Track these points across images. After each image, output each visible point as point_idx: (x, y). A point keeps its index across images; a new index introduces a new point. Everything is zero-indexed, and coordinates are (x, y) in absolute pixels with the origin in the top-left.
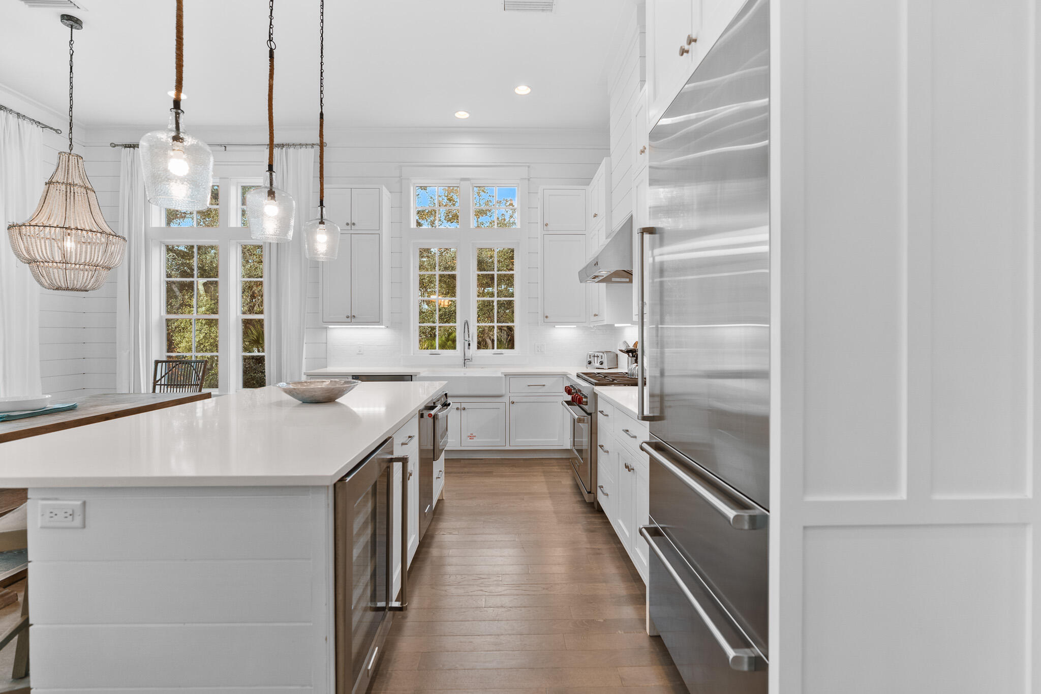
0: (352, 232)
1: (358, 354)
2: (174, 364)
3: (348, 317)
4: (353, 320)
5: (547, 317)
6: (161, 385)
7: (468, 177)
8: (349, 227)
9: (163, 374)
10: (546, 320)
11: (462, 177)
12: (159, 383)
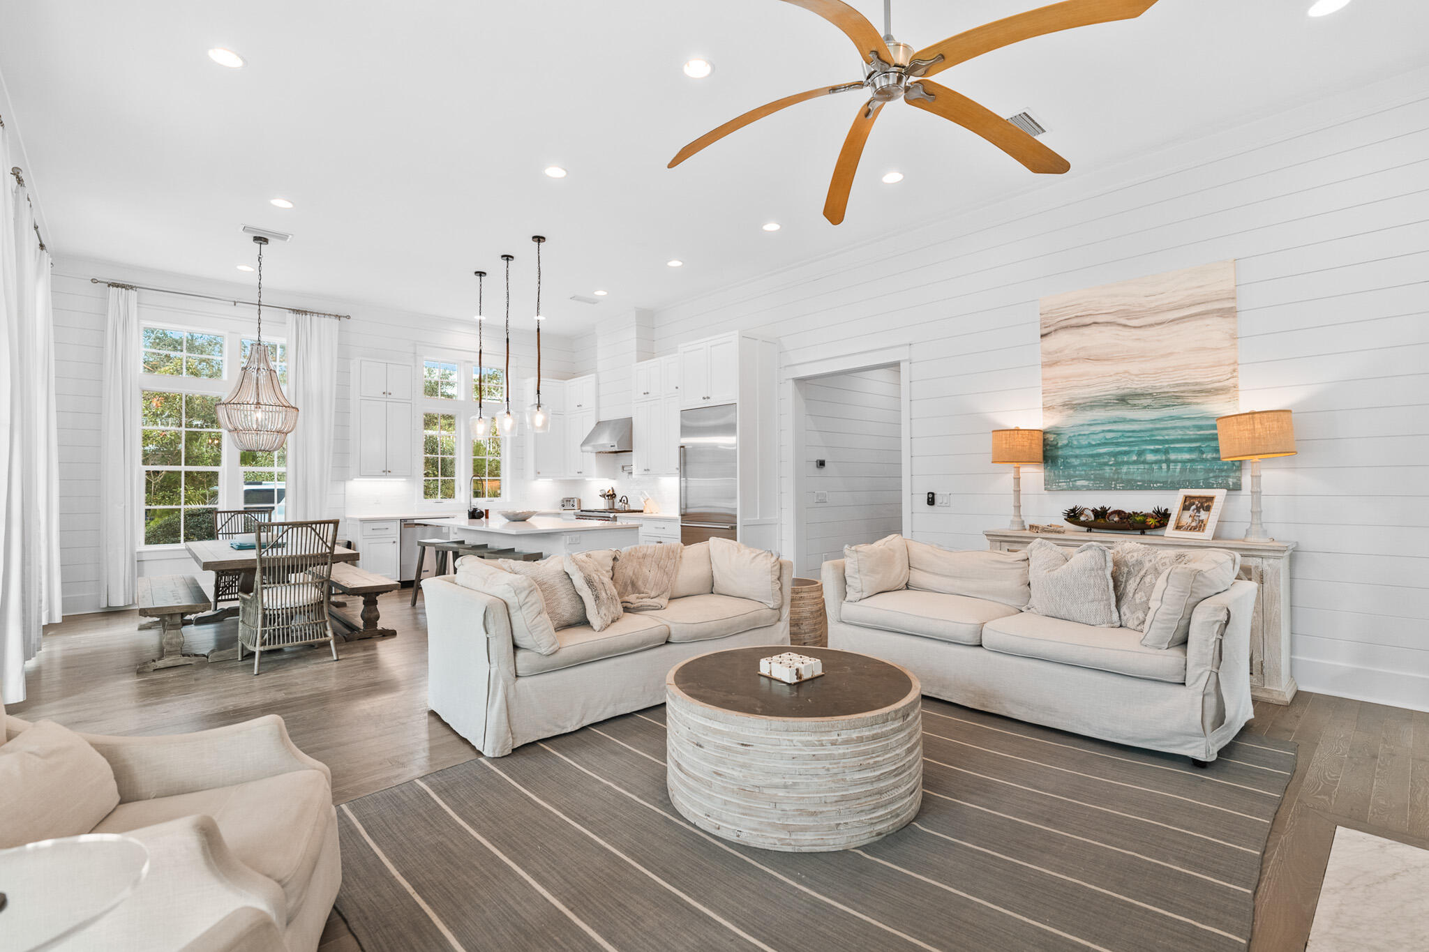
0: (387, 400)
1: (375, 503)
2: (233, 514)
3: (384, 471)
4: (388, 474)
5: (539, 473)
6: (223, 534)
7: (471, 360)
8: (385, 396)
9: (223, 523)
10: (538, 475)
11: (468, 360)
12: (220, 532)
